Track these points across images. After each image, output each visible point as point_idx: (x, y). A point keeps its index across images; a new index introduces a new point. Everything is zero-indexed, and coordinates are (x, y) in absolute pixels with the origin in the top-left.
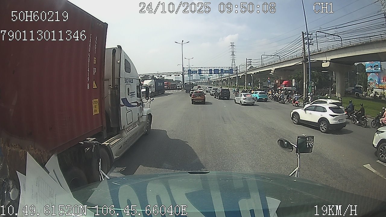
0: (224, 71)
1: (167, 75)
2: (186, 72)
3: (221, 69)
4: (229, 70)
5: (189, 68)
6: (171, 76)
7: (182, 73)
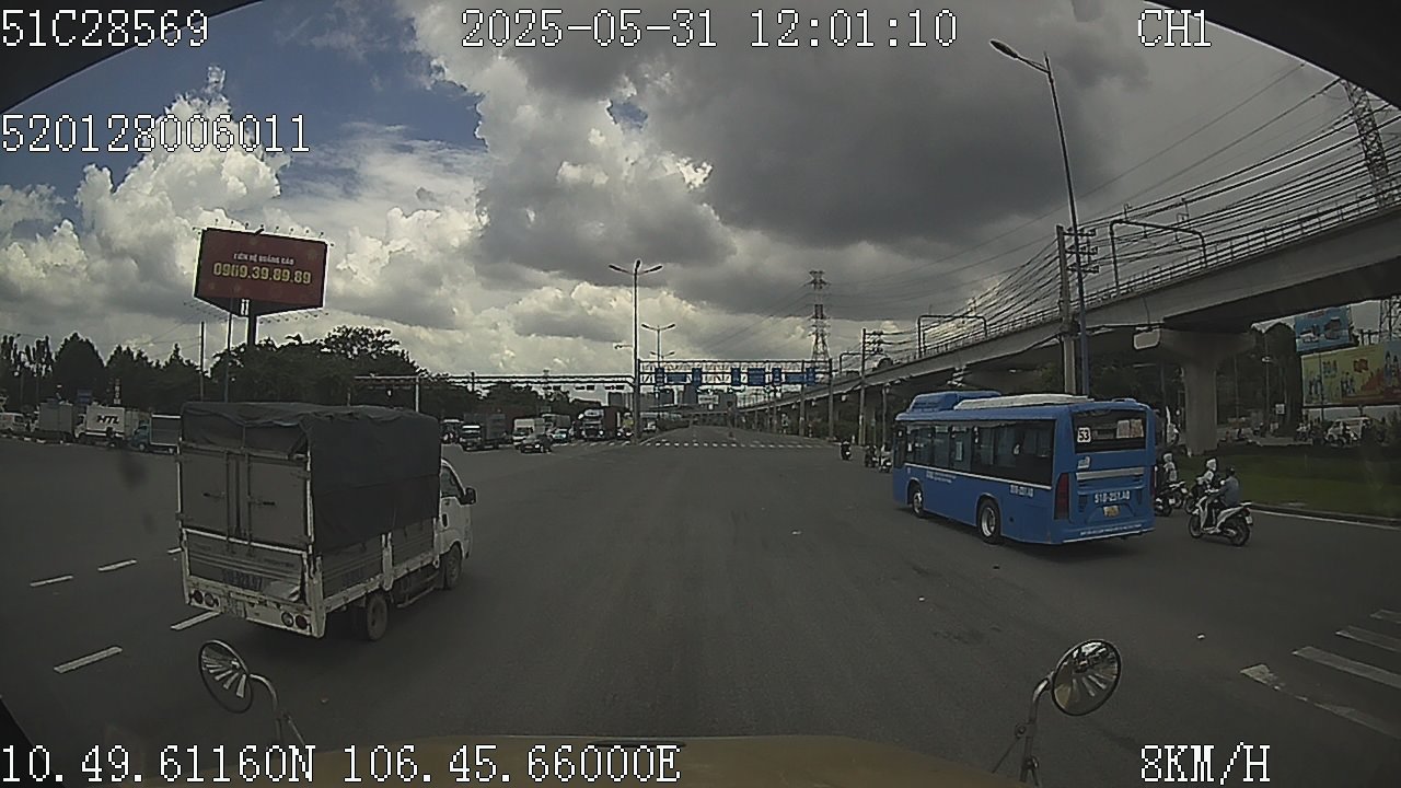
0: (783, 376)
1: (579, 385)
2: (646, 376)
3: (774, 369)
4: (803, 372)
5: (659, 362)
6: (591, 388)
7: (630, 380)
